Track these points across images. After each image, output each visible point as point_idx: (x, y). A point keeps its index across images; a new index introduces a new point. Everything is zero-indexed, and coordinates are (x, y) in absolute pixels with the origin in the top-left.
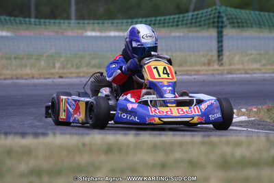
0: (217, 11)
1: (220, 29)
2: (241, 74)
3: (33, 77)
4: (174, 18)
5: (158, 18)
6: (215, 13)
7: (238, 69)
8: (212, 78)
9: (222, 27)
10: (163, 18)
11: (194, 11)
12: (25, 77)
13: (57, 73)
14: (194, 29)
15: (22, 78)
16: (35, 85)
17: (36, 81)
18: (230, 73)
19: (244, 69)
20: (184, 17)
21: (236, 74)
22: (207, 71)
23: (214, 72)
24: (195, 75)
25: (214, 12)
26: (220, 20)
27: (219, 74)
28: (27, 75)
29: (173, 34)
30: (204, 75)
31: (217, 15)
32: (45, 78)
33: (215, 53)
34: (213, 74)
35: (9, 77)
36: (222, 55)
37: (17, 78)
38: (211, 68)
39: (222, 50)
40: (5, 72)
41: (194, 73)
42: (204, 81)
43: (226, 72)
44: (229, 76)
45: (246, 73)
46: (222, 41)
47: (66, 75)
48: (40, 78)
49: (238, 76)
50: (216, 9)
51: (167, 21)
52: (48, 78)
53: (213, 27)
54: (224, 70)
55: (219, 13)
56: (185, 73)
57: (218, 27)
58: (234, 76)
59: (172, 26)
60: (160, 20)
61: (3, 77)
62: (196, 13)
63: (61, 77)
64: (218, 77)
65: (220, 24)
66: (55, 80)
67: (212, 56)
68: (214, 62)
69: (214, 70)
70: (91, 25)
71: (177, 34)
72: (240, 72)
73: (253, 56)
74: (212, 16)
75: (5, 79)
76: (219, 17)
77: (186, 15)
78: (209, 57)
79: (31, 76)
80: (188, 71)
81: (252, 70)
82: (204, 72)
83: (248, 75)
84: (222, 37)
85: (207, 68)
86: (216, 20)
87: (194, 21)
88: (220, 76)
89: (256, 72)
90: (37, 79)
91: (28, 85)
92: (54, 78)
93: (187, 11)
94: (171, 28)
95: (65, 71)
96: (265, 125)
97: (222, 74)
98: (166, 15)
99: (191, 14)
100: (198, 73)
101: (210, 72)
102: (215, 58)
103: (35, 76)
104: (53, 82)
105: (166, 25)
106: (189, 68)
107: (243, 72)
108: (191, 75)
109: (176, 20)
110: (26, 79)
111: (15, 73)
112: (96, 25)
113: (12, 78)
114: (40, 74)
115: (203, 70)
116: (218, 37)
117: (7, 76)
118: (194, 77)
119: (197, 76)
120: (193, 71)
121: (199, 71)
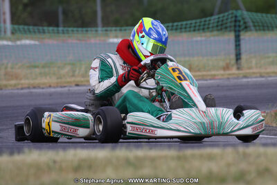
0: (234, 15)
1: (237, 33)
2: (256, 77)
3: (50, 86)
5: (175, 24)
6: (232, 17)
7: (254, 73)
8: (226, 83)
9: (239, 31)
10: (179, 24)
12: (42, 86)
13: (74, 81)
14: (215, 33)
15: (39, 87)
16: (51, 94)
17: (52, 90)
18: (245, 77)
19: (260, 73)
21: (251, 78)
22: (222, 75)
23: (230, 77)
24: (210, 79)
25: (230, 16)
26: (237, 24)
27: (235, 78)
28: (44, 84)
29: (195, 39)
30: (220, 79)
31: (233, 19)
32: (61, 87)
33: (233, 57)
34: (228, 78)
35: (26, 86)
36: (240, 59)
37: (34, 88)
39: (240, 54)
41: (209, 77)
42: (218, 86)
43: (241, 75)
44: (245, 80)
45: (261, 77)
46: (239, 45)
47: (83, 83)
48: (57, 87)
49: (254, 79)
50: (232, 13)
52: (65, 87)
54: (240, 74)
55: (236, 17)
56: (200, 78)
57: (235, 31)
58: (249, 80)
59: (194, 30)
60: (177, 26)
61: (20, 86)
63: (77, 85)
64: (233, 82)
65: (237, 28)
66: (71, 89)
67: (230, 60)
68: (233, 65)
69: (230, 74)
70: (114, 32)
71: (199, 39)
72: (255, 75)
73: (271, 59)
74: (229, 20)
75: (22, 89)
76: (236, 21)
78: (228, 61)
79: (48, 85)
80: (203, 76)
81: (268, 73)
82: (220, 77)
83: (263, 79)
84: (239, 41)
85: (222, 72)
86: (233, 24)
88: (235, 81)
89: (272, 75)
90: (54, 87)
91: (44, 94)
92: (71, 87)
93: (212, 15)
95: (82, 79)
96: (270, 130)
97: (238, 78)
98: (183, 21)
100: (213, 77)
101: (226, 76)
102: (233, 61)
103: (52, 85)
104: (69, 90)
105: (188, 29)
106: (205, 73)
107: (258, 75)
108: (206, 80)
110: (43, 88)
111: (32, 82)
112: (118, 32)
113: (29, 88)
114: (57, 83)
115: (218, 75)
116: (236, 41)
117: (24, 86)
118: (209, 82)
119: (212, 81)
120: (209, 75)
121: (215, 75)
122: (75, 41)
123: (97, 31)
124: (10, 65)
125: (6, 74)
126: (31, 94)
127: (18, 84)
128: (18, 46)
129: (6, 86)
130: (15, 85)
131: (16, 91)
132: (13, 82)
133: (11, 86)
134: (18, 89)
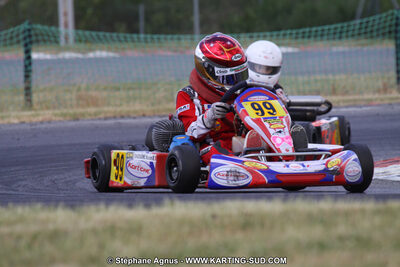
0: (394, 17)
1: (398, 42)
3: (144, 116)
4: (336, 29)
5: (314, 29)
6: (391, 20)
8: (389, 110)
10: (320, 28)
11: (362, 17)
12: (133, 115)
14: (363, 41)
15: (129, 117)
20: (348, 26)
22: (382, 100)
23: (393, 102)
24: (365, 106)
25: (389, 18)
28: (135, 112)
30: (379, 105)
31: (394, 22)
33: (393, 74)
34: (390, 104)
37: (122, 117)
38: (388, 96)
40: (106, 109)
41: (363, 103)
42: (378, 115)
48: (154, 116)
50: (393, 14)
51: (326, 32)
53: (390, 38)
55: (397, 19)
56: (351, 103)
57: (396, 39)
59: (334, 39)
60: (317, 31)
61: (102, 116)
62: (365, 20)
64: (398, 109)
67: (389, 79)
68: (392, 87)
69: (392, 99)
71: (341, 49)
74: (387, 24)
75: (106, 119)
76: (397, 25)
77: (352, 23)
78: (386, 80)
79: (141, 114)
80: (355, 100)
82: (378, 102)
85: (382, 96)
86: (393, 28)
87: (363, 31)
90: (150, 117)
91: (137, 127)
94: (331, 42)
98: (324, 24)
99: (358, 21)
100: (369, 103)
101: (387, 102)
102: (394, 81)
105: (325, 37)
106: (357, 97)
108: (361, 107)
109: (339, 30)
110: (134, 118)
111: (119, 109)
113: (115, 117)
114: (154, 111)
115: (376, 99)
116: (397, 52)
117: (108, 115)
118: (364, 109)
119: (368, 108)
120: (363, 100)
121: (371, 100)
122: (170, 54)
123: (192, 39)
124: (83, 86)
125: (79, 98)
126: (120, 126)
127: (100, 113)
128: (90, 60)
129: (83, 115)
130: (96, 114)
131: (98, 122)
132: (92, 110)
133: (90, 115)
134: (100, 119)
